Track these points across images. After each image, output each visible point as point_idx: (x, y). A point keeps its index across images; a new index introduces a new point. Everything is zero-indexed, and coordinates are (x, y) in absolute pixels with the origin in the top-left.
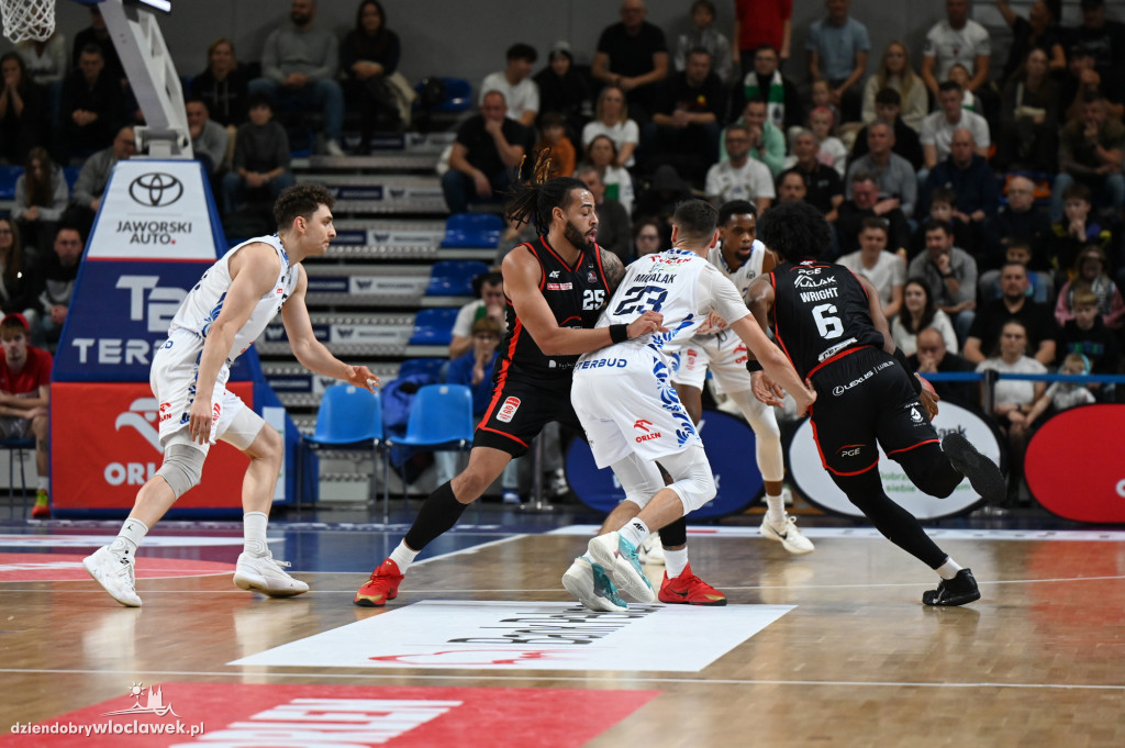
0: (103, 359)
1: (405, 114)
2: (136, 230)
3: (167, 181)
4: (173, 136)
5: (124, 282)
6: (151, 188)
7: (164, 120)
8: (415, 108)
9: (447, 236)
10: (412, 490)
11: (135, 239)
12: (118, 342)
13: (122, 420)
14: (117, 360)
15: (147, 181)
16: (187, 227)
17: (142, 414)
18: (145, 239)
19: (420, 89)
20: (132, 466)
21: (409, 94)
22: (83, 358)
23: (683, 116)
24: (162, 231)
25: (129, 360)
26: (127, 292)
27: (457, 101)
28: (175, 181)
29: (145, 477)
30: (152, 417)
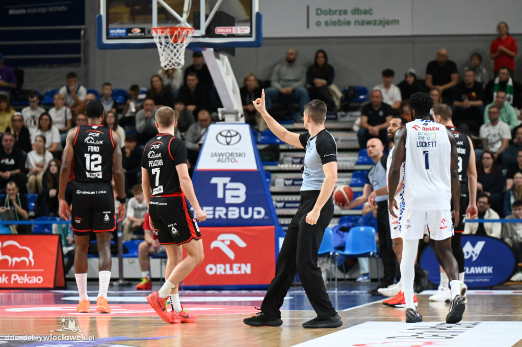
1: (337, 103)
2: (219, 156)
3: (233, 133)
4: (236, 113)
5: (214, 180)
6: (226, 137)
7: (232, 106)
8: (342, 100)
9: (359, 159)
10: (347, 277)
11: (219, 160)
12: (212, 208)
13: (214, 245)
14: (211, 217)
15: (224, 133)
16: (243, 155)
17: (223, 241)
18: (224, 160)
19: (344, 92)
20: (219, 266)
21: (339, 94)
23: (467, 103)
24: (231, 156)
26: (215, 185)
27: (362, 97)
28: (237, 133)
29: (225, 270)
30: (228, 243)
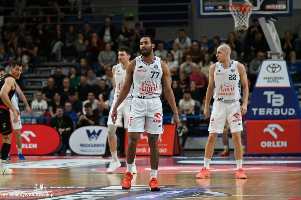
0: (260, 114)
2: (269, 79)
3: (277, 66)
4: (278, 54)
5: (265, 93)
6: (272, 68)
7: (276, 50)
11: (268, 81)
12: (264, 109)
13: (266, 130)
14: (264, 114)
15: (271, 66)
16: (282, 78)
17: (271, 128)
18: (271, 81)
20: (268, 142)
22: (255, 113)
24: (276, 79)
25: (267, 114)
26: (266, 96)
28: (279, 66)
29: (272, 145)
30: (273, 129)
